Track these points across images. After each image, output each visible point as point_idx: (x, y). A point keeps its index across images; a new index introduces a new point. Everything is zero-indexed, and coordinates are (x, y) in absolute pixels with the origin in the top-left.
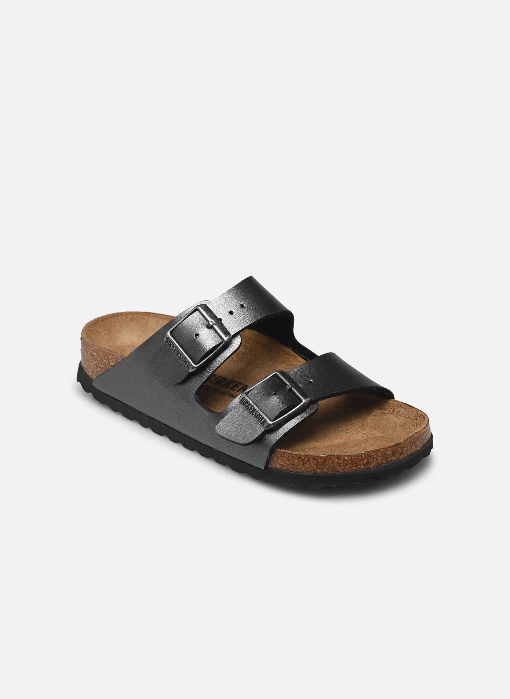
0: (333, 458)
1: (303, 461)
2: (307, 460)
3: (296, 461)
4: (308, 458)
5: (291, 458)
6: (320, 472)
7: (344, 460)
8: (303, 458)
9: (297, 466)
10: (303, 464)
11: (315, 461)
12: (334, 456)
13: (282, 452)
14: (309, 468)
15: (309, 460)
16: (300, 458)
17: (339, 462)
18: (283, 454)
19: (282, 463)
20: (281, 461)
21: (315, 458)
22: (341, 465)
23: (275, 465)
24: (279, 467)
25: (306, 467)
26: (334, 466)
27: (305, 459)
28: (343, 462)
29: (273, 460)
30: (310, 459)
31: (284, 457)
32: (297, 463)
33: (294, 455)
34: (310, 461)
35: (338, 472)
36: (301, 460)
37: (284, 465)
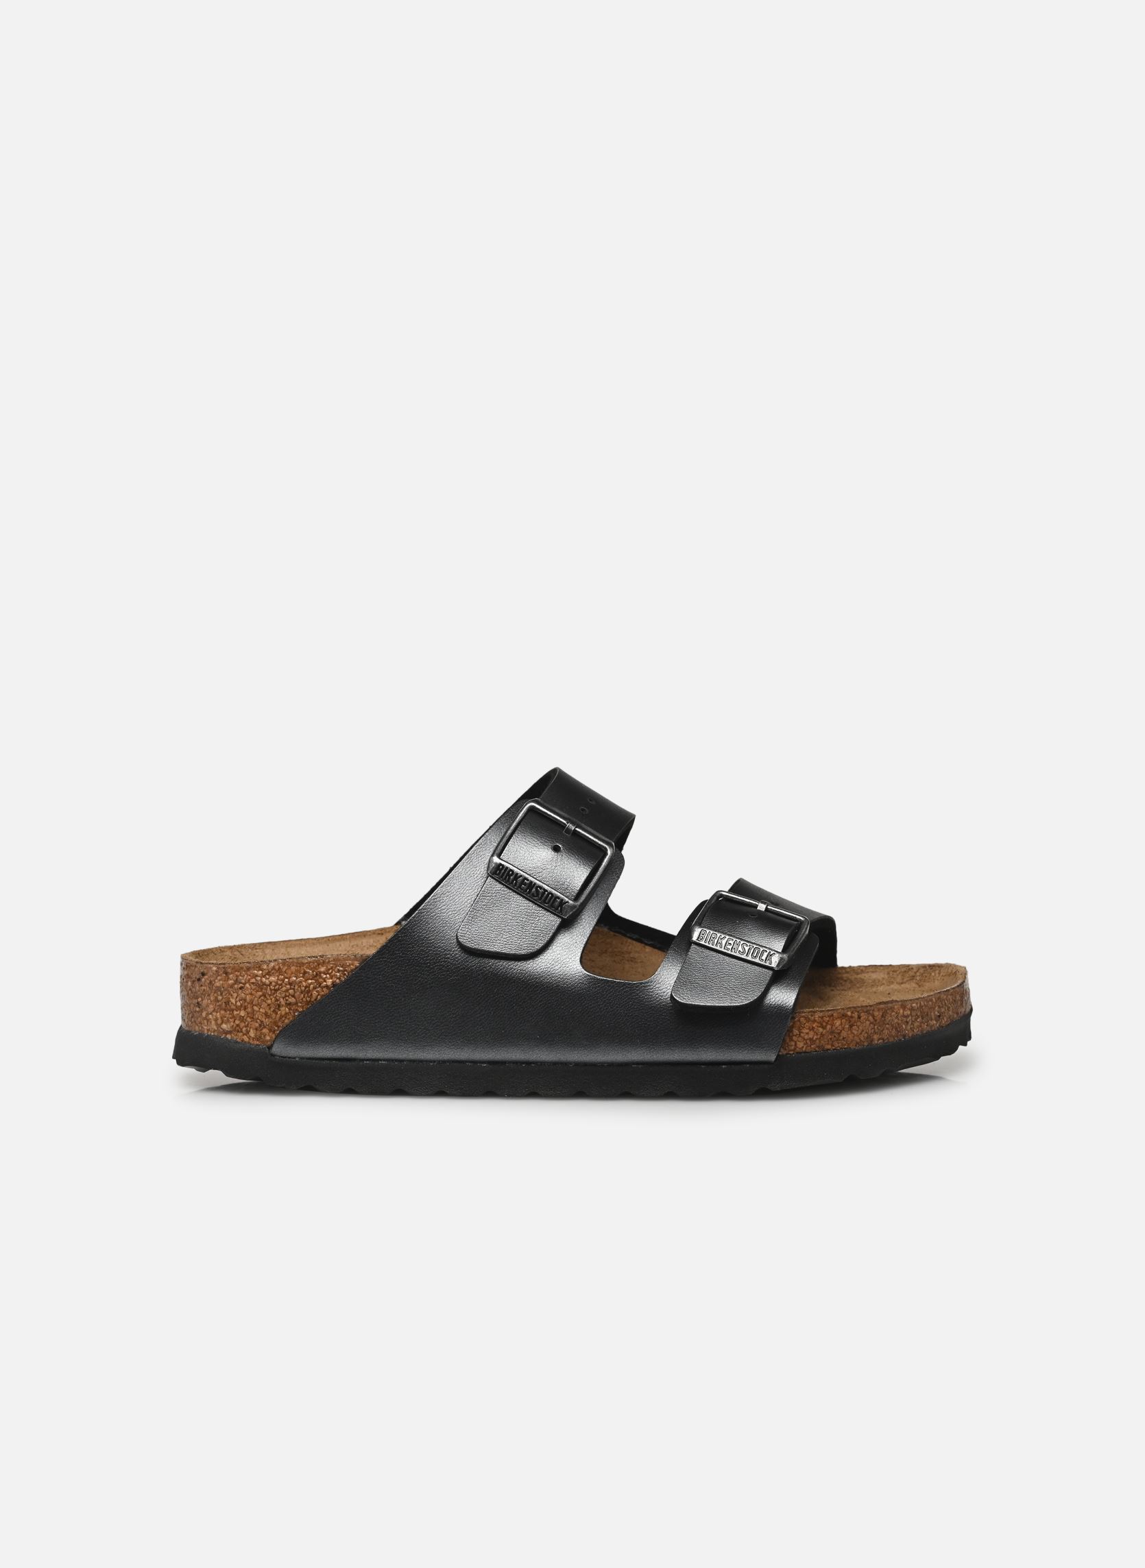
0: (896, 1007)
1: (850, 1022)
2: (856, 1017)
3: (838, 1023)
4: (858, 1012)
5: (828, 1019)
6: (879, 1040)
7: (912, 1009)
8: (849, 1013)
9: (839, 1034)
10: (851, 1026)
11: (871, 1018)
12: (896, 1001)
13: (809, 1012)
14: (861, 1034)
15: (859, 1017)
16: (844, 1016)
17: (905, 1013)
18: (812, 1016)
19: (811, 1034)
20: (807, 1031)
21: (868, 1010)
22: (908, 1020)
23: (796, 1045)
24: (803, 1047)
25: (856, 1033)
26: (898, 1024)
27: (853, 1015)
28: (911, 1014)
29: (791, 1034)
30: (862, 1014)
31: (815, 1021)
32: (840, 1028)
33: (832, 1012)
34: (862, 1018)
35: (904, 1036)
36: (846, 1020)
37: (814, 1039)
